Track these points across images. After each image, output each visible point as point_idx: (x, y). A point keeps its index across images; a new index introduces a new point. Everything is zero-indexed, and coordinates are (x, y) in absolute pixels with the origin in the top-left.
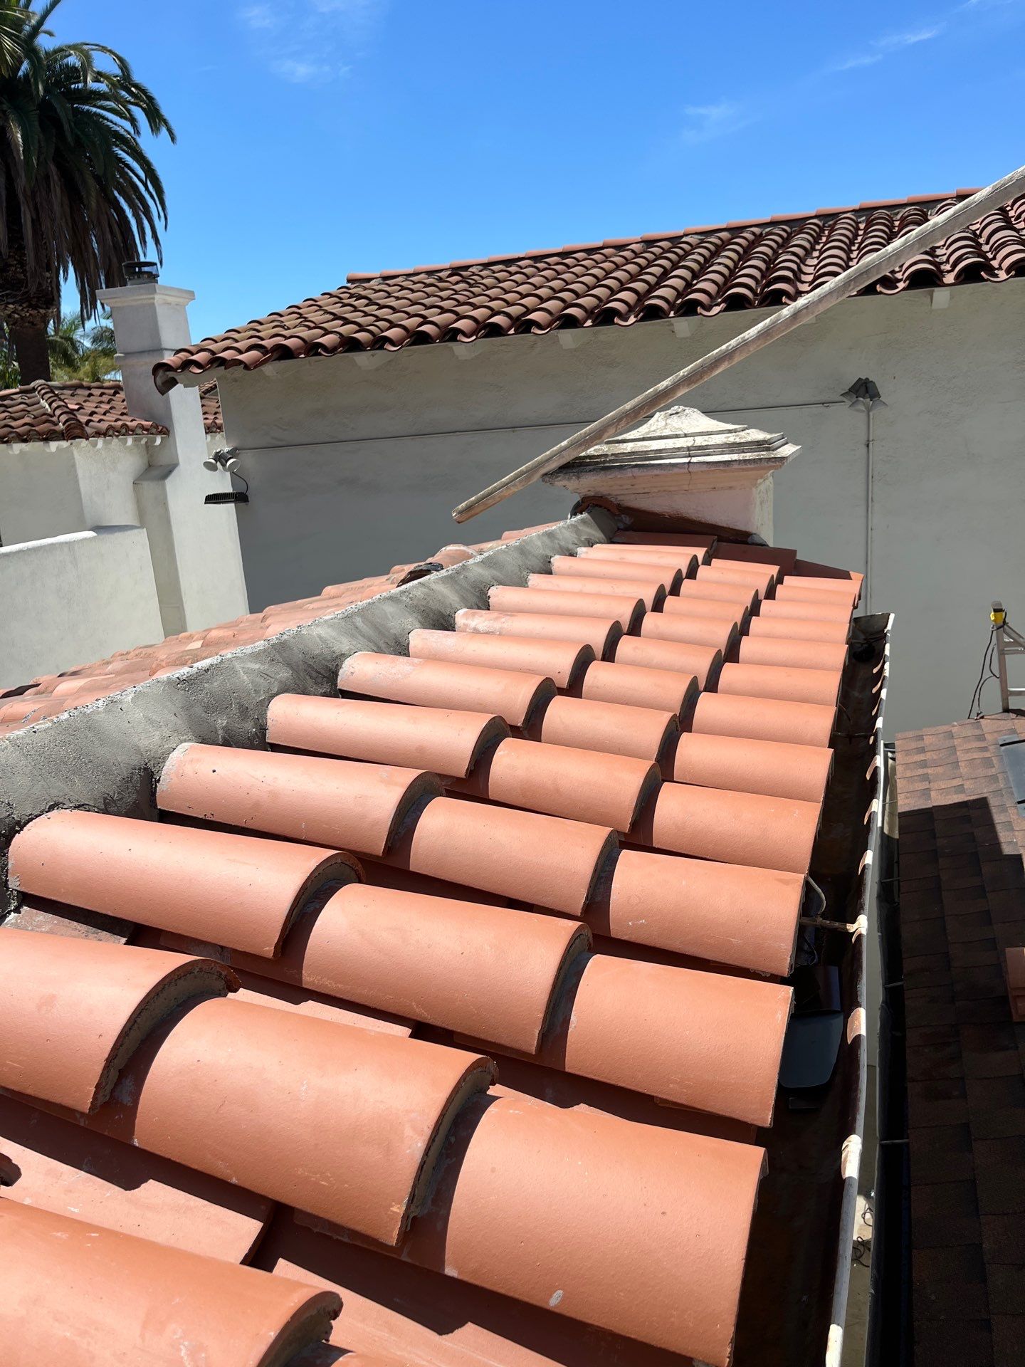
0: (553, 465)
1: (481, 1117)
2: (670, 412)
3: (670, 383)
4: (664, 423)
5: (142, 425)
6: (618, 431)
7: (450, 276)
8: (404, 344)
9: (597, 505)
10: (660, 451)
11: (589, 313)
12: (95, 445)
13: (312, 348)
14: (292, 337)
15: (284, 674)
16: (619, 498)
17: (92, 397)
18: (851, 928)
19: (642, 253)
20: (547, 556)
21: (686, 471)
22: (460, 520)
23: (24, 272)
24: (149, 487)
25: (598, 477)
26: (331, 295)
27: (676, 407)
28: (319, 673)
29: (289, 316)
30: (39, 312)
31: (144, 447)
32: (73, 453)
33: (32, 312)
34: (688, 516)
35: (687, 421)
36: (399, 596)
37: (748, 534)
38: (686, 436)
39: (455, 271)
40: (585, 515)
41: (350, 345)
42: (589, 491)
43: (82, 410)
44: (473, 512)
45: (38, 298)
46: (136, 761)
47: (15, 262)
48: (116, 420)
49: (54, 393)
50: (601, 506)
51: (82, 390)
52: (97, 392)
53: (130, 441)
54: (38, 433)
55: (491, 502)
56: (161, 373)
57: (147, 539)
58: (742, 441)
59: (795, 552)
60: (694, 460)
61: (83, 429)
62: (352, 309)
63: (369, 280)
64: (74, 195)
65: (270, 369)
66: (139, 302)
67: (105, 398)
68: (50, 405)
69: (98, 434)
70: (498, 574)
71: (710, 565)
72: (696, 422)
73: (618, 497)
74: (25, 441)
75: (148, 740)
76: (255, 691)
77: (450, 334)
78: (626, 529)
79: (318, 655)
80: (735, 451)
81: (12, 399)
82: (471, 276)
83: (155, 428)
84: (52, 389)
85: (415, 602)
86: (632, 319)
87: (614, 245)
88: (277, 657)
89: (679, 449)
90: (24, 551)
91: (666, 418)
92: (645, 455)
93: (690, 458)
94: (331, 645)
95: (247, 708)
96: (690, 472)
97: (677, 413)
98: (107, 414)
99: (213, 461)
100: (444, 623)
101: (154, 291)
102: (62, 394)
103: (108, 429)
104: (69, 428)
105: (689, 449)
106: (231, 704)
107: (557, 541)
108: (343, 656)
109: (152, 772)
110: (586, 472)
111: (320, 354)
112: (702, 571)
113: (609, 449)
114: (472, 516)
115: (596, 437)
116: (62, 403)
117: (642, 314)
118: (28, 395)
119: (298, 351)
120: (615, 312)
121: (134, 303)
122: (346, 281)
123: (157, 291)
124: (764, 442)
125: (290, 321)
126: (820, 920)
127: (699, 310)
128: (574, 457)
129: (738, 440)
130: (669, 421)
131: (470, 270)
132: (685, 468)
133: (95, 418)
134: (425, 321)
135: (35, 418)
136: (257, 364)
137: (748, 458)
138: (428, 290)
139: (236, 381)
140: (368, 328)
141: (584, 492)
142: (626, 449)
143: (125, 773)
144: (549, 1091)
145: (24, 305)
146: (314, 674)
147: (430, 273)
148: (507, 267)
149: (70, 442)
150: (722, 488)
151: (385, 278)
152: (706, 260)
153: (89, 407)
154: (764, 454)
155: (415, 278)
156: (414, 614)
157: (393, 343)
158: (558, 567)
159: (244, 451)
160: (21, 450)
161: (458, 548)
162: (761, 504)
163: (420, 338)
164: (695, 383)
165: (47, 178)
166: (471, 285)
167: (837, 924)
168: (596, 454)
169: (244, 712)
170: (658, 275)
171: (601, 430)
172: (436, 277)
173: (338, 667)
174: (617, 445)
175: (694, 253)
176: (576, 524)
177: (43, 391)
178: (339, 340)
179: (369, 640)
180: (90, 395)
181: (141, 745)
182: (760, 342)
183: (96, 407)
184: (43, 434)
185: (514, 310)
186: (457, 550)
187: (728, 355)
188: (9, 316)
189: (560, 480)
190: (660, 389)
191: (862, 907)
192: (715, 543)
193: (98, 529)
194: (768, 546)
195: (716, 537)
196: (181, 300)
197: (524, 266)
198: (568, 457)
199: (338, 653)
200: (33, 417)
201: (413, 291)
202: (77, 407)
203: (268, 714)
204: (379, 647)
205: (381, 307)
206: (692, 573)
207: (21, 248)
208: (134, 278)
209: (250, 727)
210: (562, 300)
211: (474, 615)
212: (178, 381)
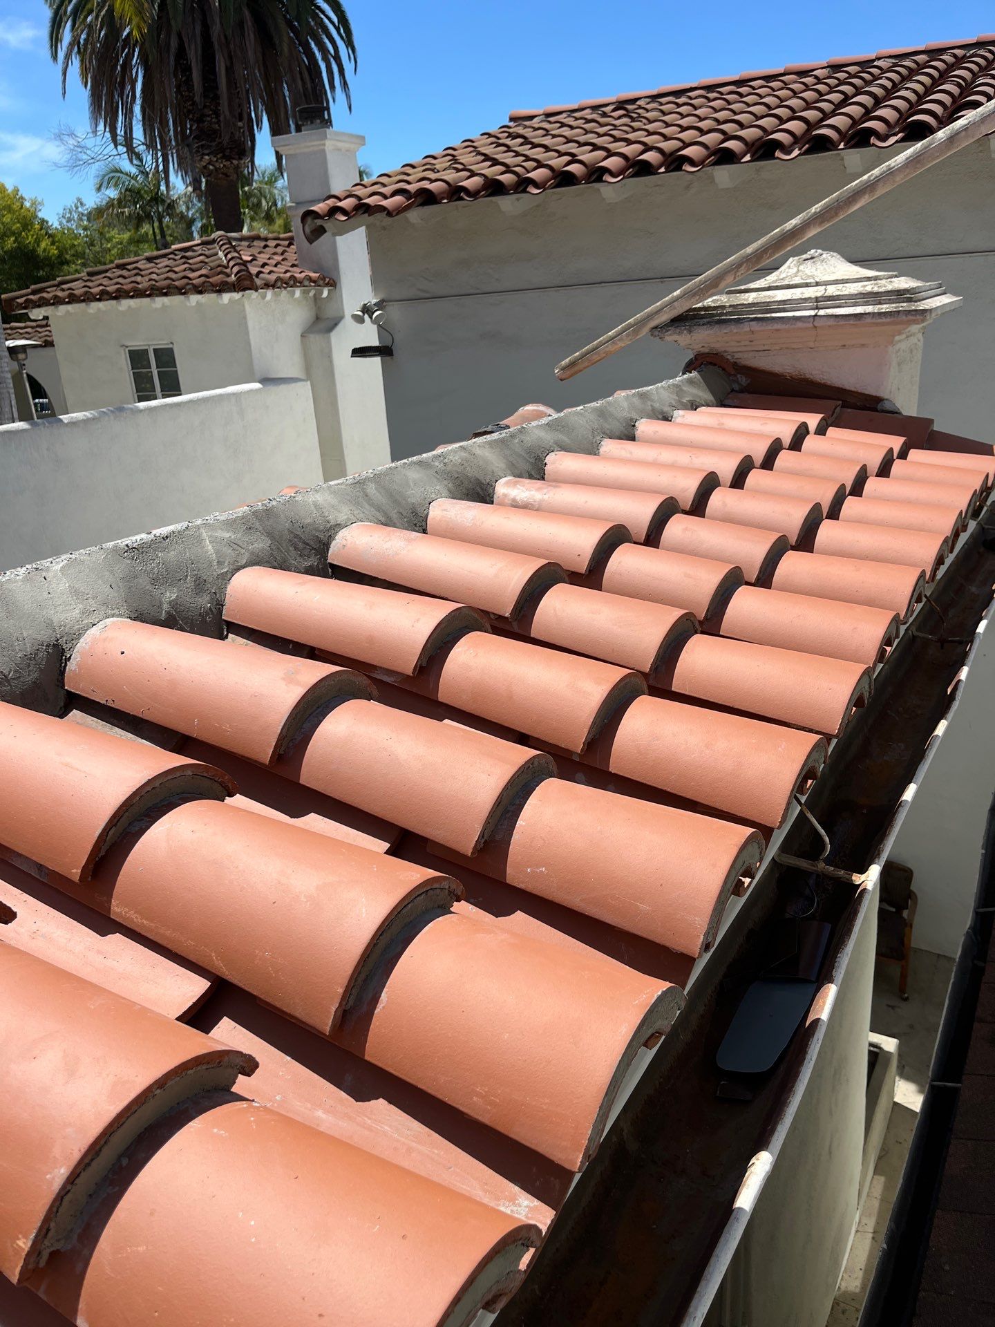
0: (665, 317)
1: (176, 1133)
2: (804, 256)
3: (799, 222)
4: (795, 269)
5: (310, 277)
6: (737, 279)
7: (614, 110)
8: (547, 186)
9: (711, 363)
10: (784, 302)
11: (751, 146)
12: (264, 297)
13: (455, 192)
14: (437, 180)
15: (261, 544)
16: (737, 356)
17: (267, 249)
18: (857, 879)
19: (825, 79)
20: (631, 419)
21: (811, 325)
22: (563, 377)
23: (219, 122)
24: (315, 339)
25: (711, 332)
26: (489, 135)
27: (813, 251)
28: (307, 544)
29: (444, 158)
30: (232, 163)
31: (313, 299)
32: (244, 306)
33: (225, 163)
34: (811, 377)
35: (822, 268)
36: (430, 461)
37: (879, 400)
38: (817, 284)
39: (621, 105)
40: (694, 374)
41: (494, 188)
42: (703, 347)
43: (254, 262)
44: (576, 369)
45: (231, 148)
46: (46, 636)
47: (211, 112)
48: (286, 272)
49: (231, 244)
50: (715, 365)
51: (259, 242)
52: (272, 243)
53: (298, 292)
54: (213, 285)
55: (596, 358)
56: (309, 220)
57: (311, 391)
58: (881, 290)
59: (931, 421)
60: (822, 312)
61: (252, 280)
62: (505, 149)
63: (531, 118)
64: (267, 39)
65: (414, 215)
66: (311, 149)
67: (280, 250)
68: (226, 256)
69: (267, 285)
70: (565, 439)
71: (825, 435)
72: (832, 268)
73: (734, 354)
74: (200, 292)
75: (66, 614)
76: (218, 562)
77: (596, 174)
78: (741, 391)
79: (309, 524)
80: (871, 303)
81: (194, 251)
82: (637, 109)
83: (322, 280)
84: (229, 241)
85: (449, 468)
86: (796, 152)
87: (796, 70)
88: (257, 525)
89: (806, 300)
90: (194, 401)
91: (799, 264)
92: (766, 307)
93: (817, 311)
94: (326, 514)
95: (205, 581)
96: (816, 327)
97: (812, 258)
98: (279, 266)
99: (360, 313)
100: (481, 493)
101: (325, 137)
102: (239, 245)
103: (276, 281)
104: (239, 280)
105: (817, 299)
106: (187, 576)
107: (649, 403)
108: (339, 527)
109: (63, 649)
110: (699, 325)
111: (462, 199)
112: (810, 442)
113: (729, 300)
114: (576, 373)
115: (712, 286)
116: (236, 255)
117: (807, 146)
118: (208, 247)
119: (443, 195)
120: (777, 145)
121: (306, 150)
122: (508, 119)
123: (328, 136)
124: (906, 291)
125: (440, 164)
126: (821, 865)
127: (873, 140)
128: (688, 308)
129: (876, 289)
130: (801, 268)
131: (638, 103)
132: (809, 322)
133: (267, 269)
134: (574, 159)
135: (211, 270)
136: (400, 210)
137: (884, 310)
138: (587, 126)
139: (384, 228)
140: (514, 169)
141: (698, 348)
142: (747, 300)
143: (28, 650)
144: (349, 1078)
145: (219, 156)
146: (301, 545)
147: (595, 108)
148: (677, 99)
149: (241, 294)
150: (853, 345)
151: (548, 115)
152: (894, 84)
153: (262, 258)
154: (904, 306)
155: (577, 115)
156: (445, 482)
157: (536, 185)
158: (643, 432)
159: (391, 303)
160: (197, 302)
161: (535, 408)
162: (899, 364)
163: (564, 179)
164: (828, 221)
165: (241, 24)
166: (633, 120)
167: (842, 872)
168: (713, 305)
169: (200, 585)
170: (836, 103)
171: (717, 278)
172: (600, 112)
173: (331, 538)
174: (738, 295)
175: (881, 78)
176: (680, 383)
177: (221, 243)
178: (483, 182)
179: (379, 509)
180: (266, 246)
181: (55, 620)
182: (908, 171)
183: (269, 259)
184: (216, 286)
185: (668, 146)
186: (534, 410)
187: (870, 187)
188: (205, 167)
189: (670, 335)
190: (788, 229)
191: (879, 855)
192: (838, 409)
193: (266, 381)
194: (900, 413)
195: (841, 402)
196: (352, 146)
197: (693, 97)
198: (680, 309)
199: (332, 523)
200: (209, 268)
201: (572, 128)
202: (250, 258)
203: (228, 589)
204: (389, 518)
205: (534, 146)
206: (796, 445)
207: (217, 98)
208: (307, 124)
209: (204, 602)
210: (723, 132)
211: (515, 484)
212: (327, 229)
